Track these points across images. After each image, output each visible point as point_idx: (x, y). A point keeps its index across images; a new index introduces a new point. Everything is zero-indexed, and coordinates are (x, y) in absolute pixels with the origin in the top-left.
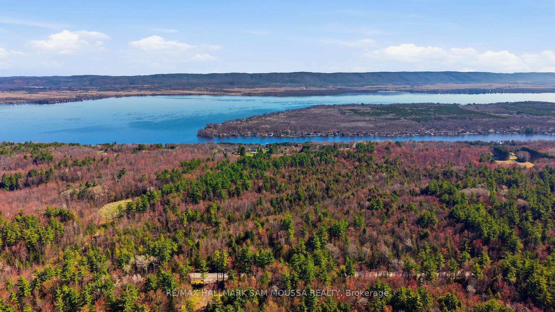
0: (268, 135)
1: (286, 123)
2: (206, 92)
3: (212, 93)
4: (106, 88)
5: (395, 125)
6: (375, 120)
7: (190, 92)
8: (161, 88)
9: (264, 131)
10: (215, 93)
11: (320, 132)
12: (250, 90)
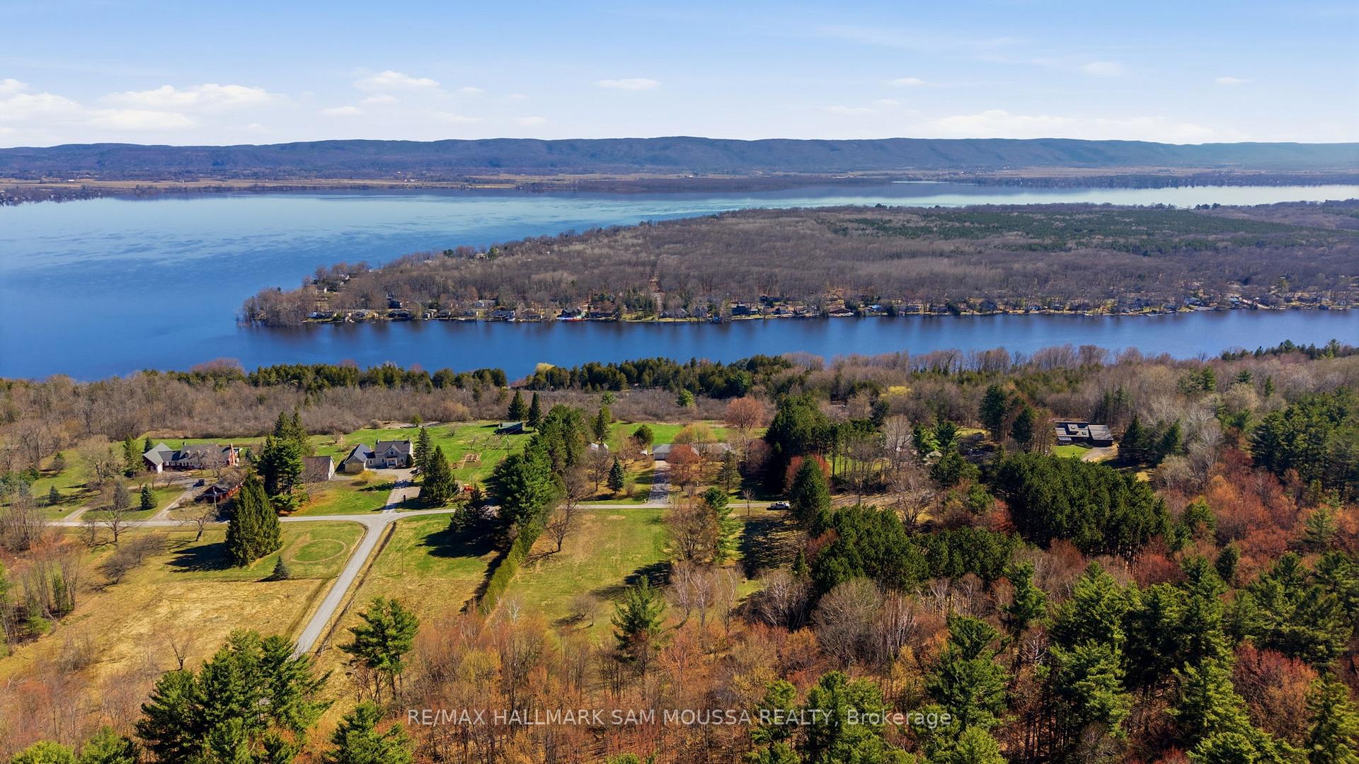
0: (564, 314)
1: (643, 264)
2: (413, 182)
3: (429, 184)
4: (126, 173)
5: (1085, 268)
6: (980, 252)
7: (368, 182)
8: (291, 174)
9: (547, 298)
10: (437, 184)
11: (788, 299)
12: (542, 177)
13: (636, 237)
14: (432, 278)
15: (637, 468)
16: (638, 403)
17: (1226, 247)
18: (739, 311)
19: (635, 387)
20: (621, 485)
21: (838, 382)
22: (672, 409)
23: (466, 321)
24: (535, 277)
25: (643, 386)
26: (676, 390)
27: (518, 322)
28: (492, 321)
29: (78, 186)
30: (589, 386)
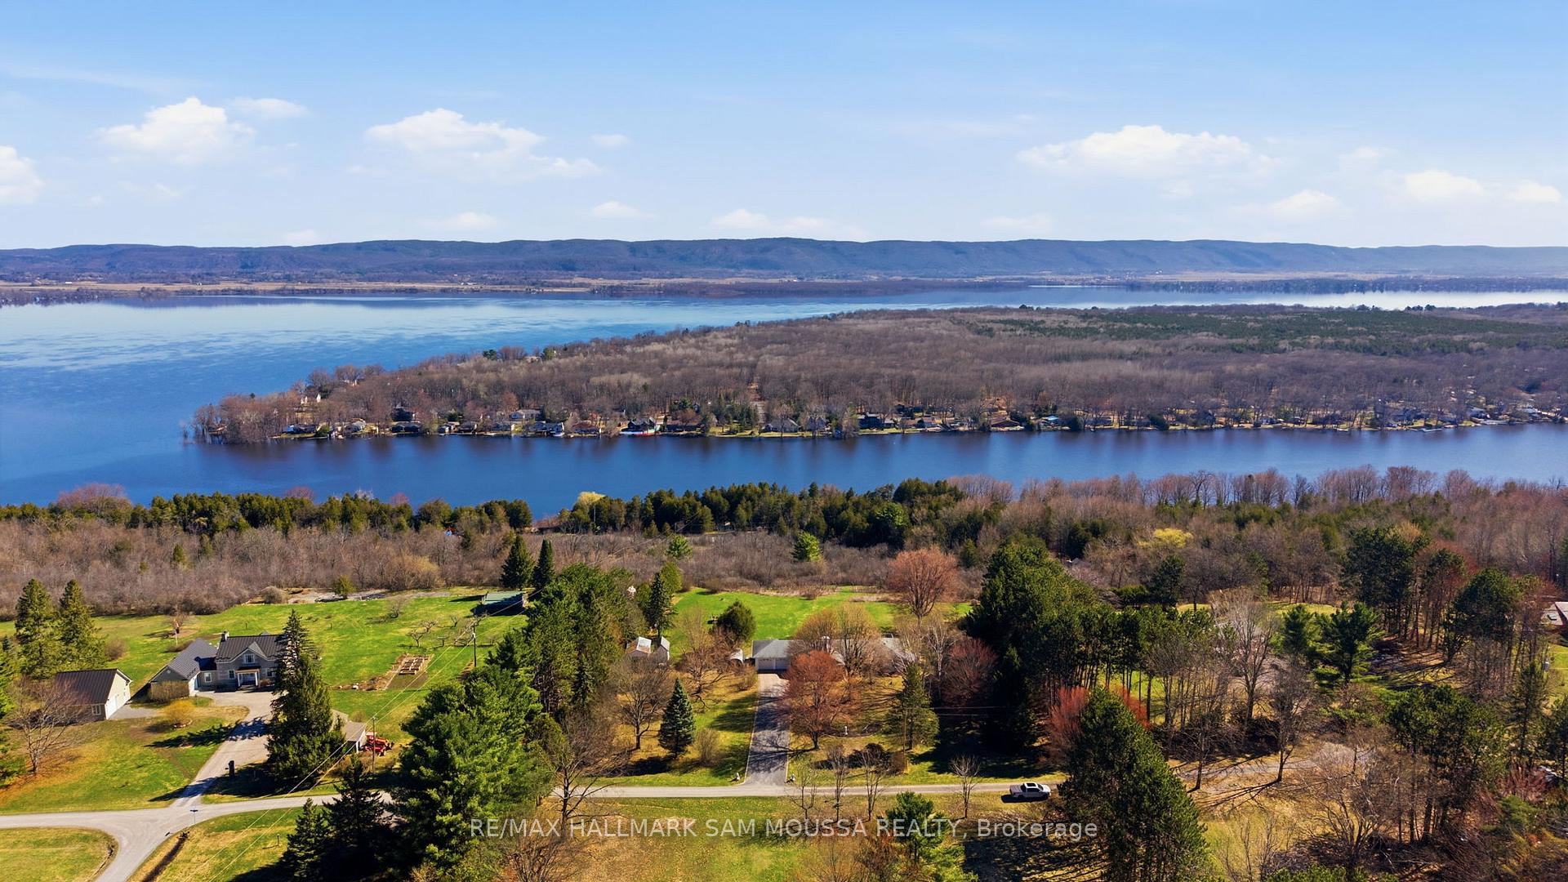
0: (631, 427)
2: (471, 285)
3: (489, 287)
4: (135, 275)
5: (1319, 370)
6: (1170, 354)
7: (418, 286)
8: (330, 277)
9: (608, 407)
10: (498, 288)
11: (932, 409)
12: (622, 281)
13: (730, 337)
14: (458, 382)
15: (723, 691)
16: (728, 554)
17: (1482, 349)
18: (868, 423)
19: (726, 528)
20: (687, 740)
21: (1047, 522)
22: (786, 566)
23: (497, 437)
24: (595, 380)
25: (738, 527)
26: (789, 533)
27: (567, 438)
28: (532, 437)
29: (74, 288)
30: (654, 527)
